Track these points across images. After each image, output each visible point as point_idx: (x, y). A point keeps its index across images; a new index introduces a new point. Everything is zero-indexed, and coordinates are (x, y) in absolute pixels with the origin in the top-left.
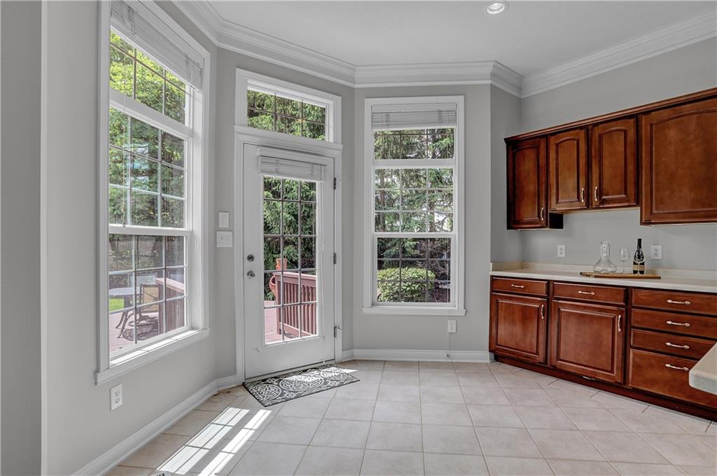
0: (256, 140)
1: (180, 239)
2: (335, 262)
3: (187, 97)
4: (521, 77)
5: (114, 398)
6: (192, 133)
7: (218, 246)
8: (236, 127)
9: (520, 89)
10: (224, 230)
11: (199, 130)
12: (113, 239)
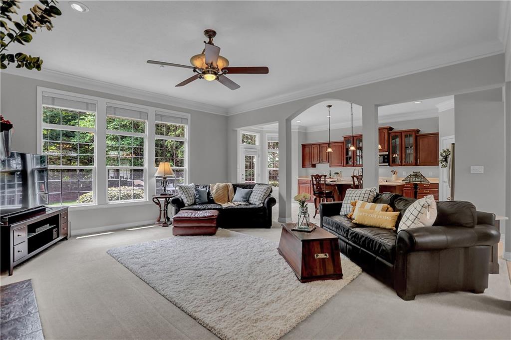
0: (244, 147)
9: (306, 130)
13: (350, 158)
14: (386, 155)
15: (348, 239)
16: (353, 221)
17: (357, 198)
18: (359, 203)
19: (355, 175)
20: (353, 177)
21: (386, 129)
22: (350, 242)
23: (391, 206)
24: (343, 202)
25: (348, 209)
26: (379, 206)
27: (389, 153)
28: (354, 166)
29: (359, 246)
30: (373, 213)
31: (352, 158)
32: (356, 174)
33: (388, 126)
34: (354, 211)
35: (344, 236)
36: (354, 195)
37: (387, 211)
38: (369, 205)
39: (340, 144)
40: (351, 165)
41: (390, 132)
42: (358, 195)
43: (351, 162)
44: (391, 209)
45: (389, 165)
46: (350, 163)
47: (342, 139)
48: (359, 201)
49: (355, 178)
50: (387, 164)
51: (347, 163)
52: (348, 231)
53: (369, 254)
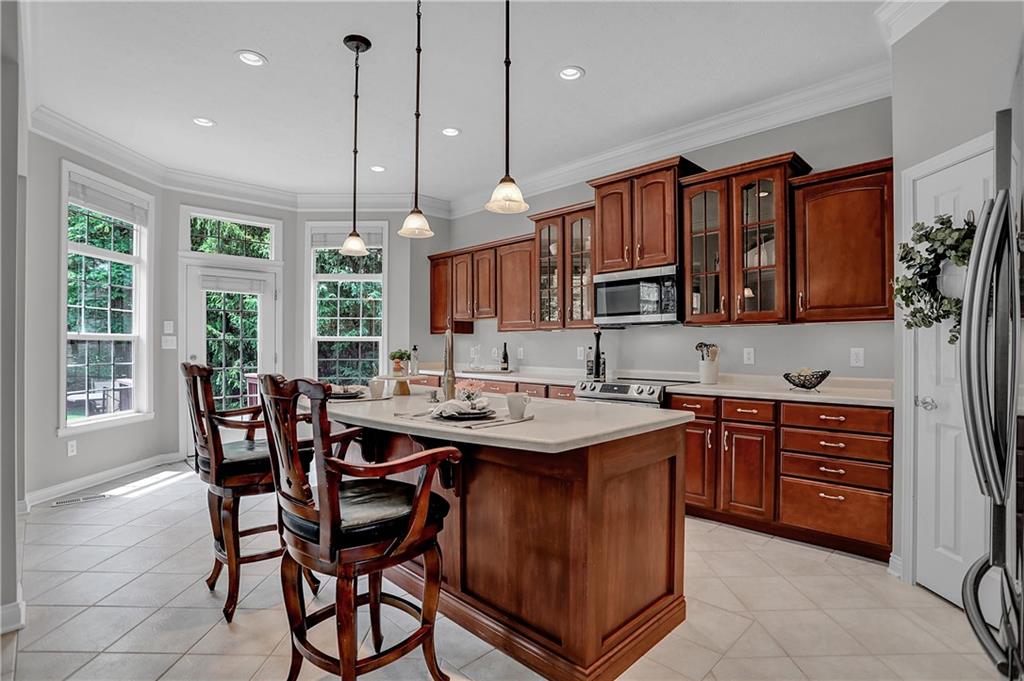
0: (199, 262)
1: (129, 343)
2: (276, 362)
3: (135, 232)
4: (448, 202)
5: (70, 449)
6: (138, 260)
7: (164, 347)
8: (180, 253)
9: (450, 211)
10: (169, 335)
11: (144, 257)
12: (72, 342)
14: (667, 277)
27: (680, 271)
28: (563, 326)
33: (673, 155)
39: (524, 246)
40: (556, 324)
41: (685, 181)
45: (683, 320)
50: (676, 317)
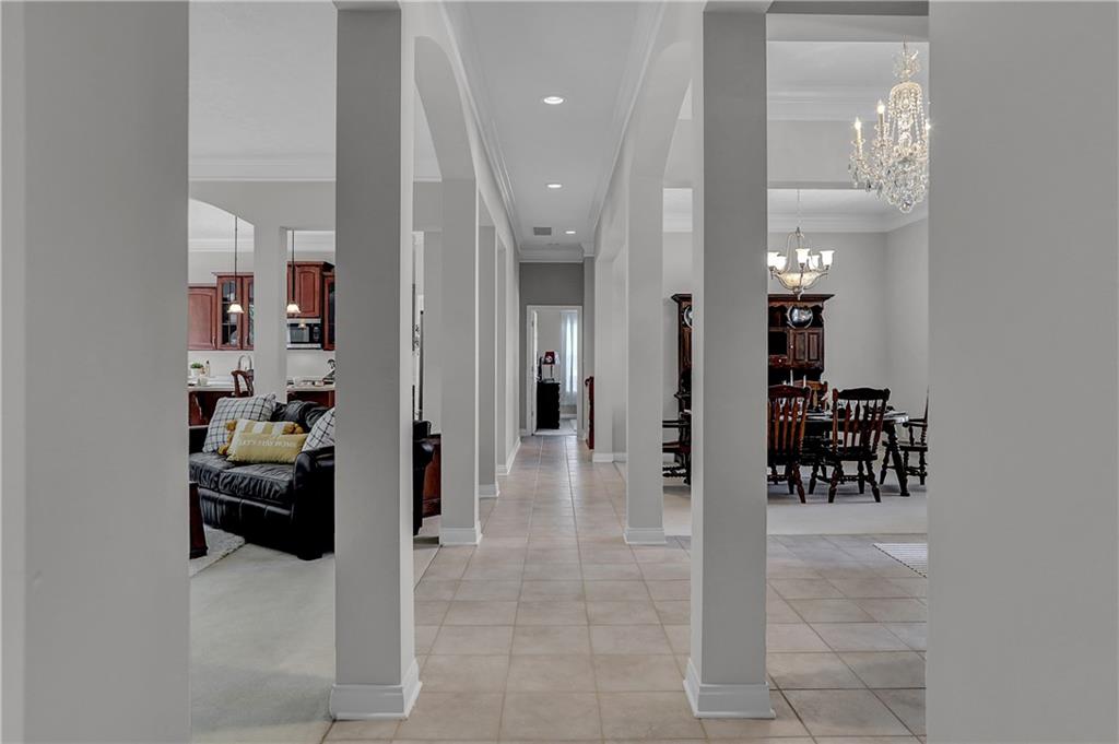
13: (234, 328)
14: (316, 325)
15: (219, 491)
16: (230, 458)
17: (238, 415)
18: (242, 424)
19: (243, 369)
20: (235, 374)
21: (317, 266)
22: (222, 496)
23: (300, 425)
24: (210, 426)
25: (220, 439)
26: (280, 425)
27: (323, 321)
28: (242, 348)
29: (239, 497)
30: (266, 439)
31: (238, 328)
32: (245, 367)
33: (321, 260)
34: (231, 439)
35: (210, 489)
36: (234, 409)
37: (292, 433)
38: (260, 426)
39: (206, 291)
40: (236, 346)
41: (325, 274)
42: (241, 409)
43: (235, 338)
44: (299, 429)
45: (323, 347)
46: (234, 341)
47: (213, 281)
48: (243, 420)
49: (240, 377)
50: (319, 345)
51: (225, 340)
52: (218, 475)
53: (253, 506)
